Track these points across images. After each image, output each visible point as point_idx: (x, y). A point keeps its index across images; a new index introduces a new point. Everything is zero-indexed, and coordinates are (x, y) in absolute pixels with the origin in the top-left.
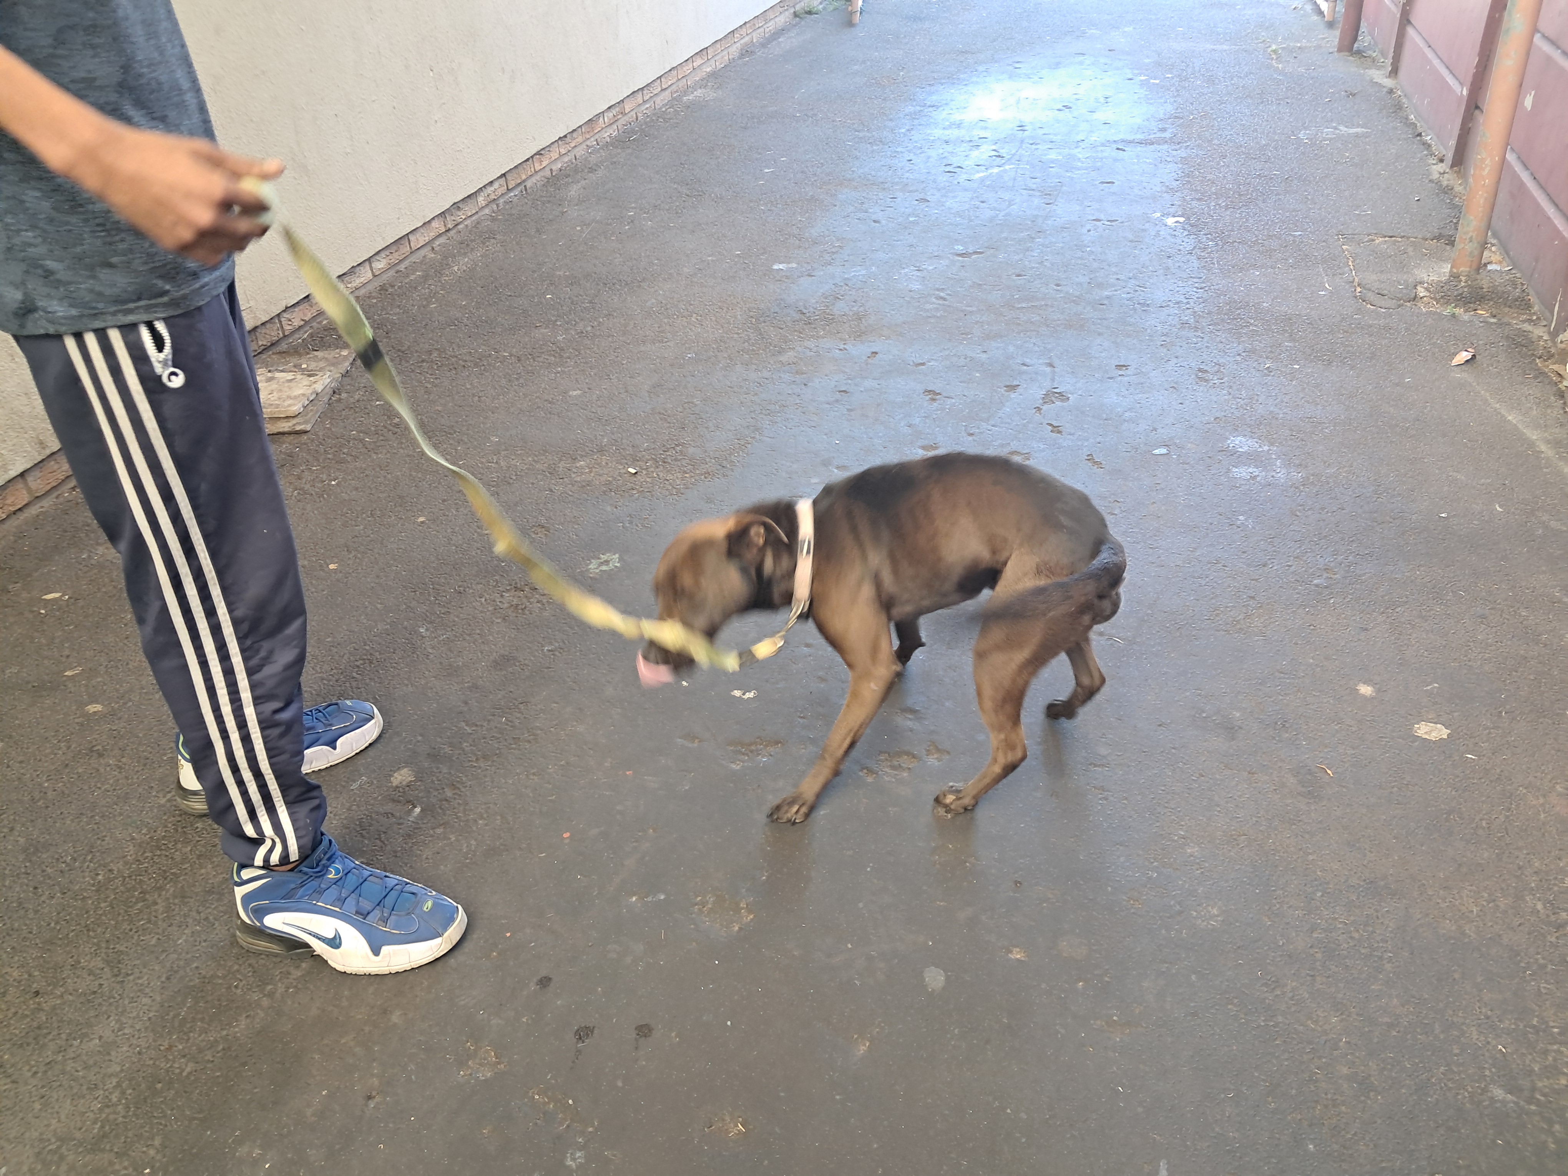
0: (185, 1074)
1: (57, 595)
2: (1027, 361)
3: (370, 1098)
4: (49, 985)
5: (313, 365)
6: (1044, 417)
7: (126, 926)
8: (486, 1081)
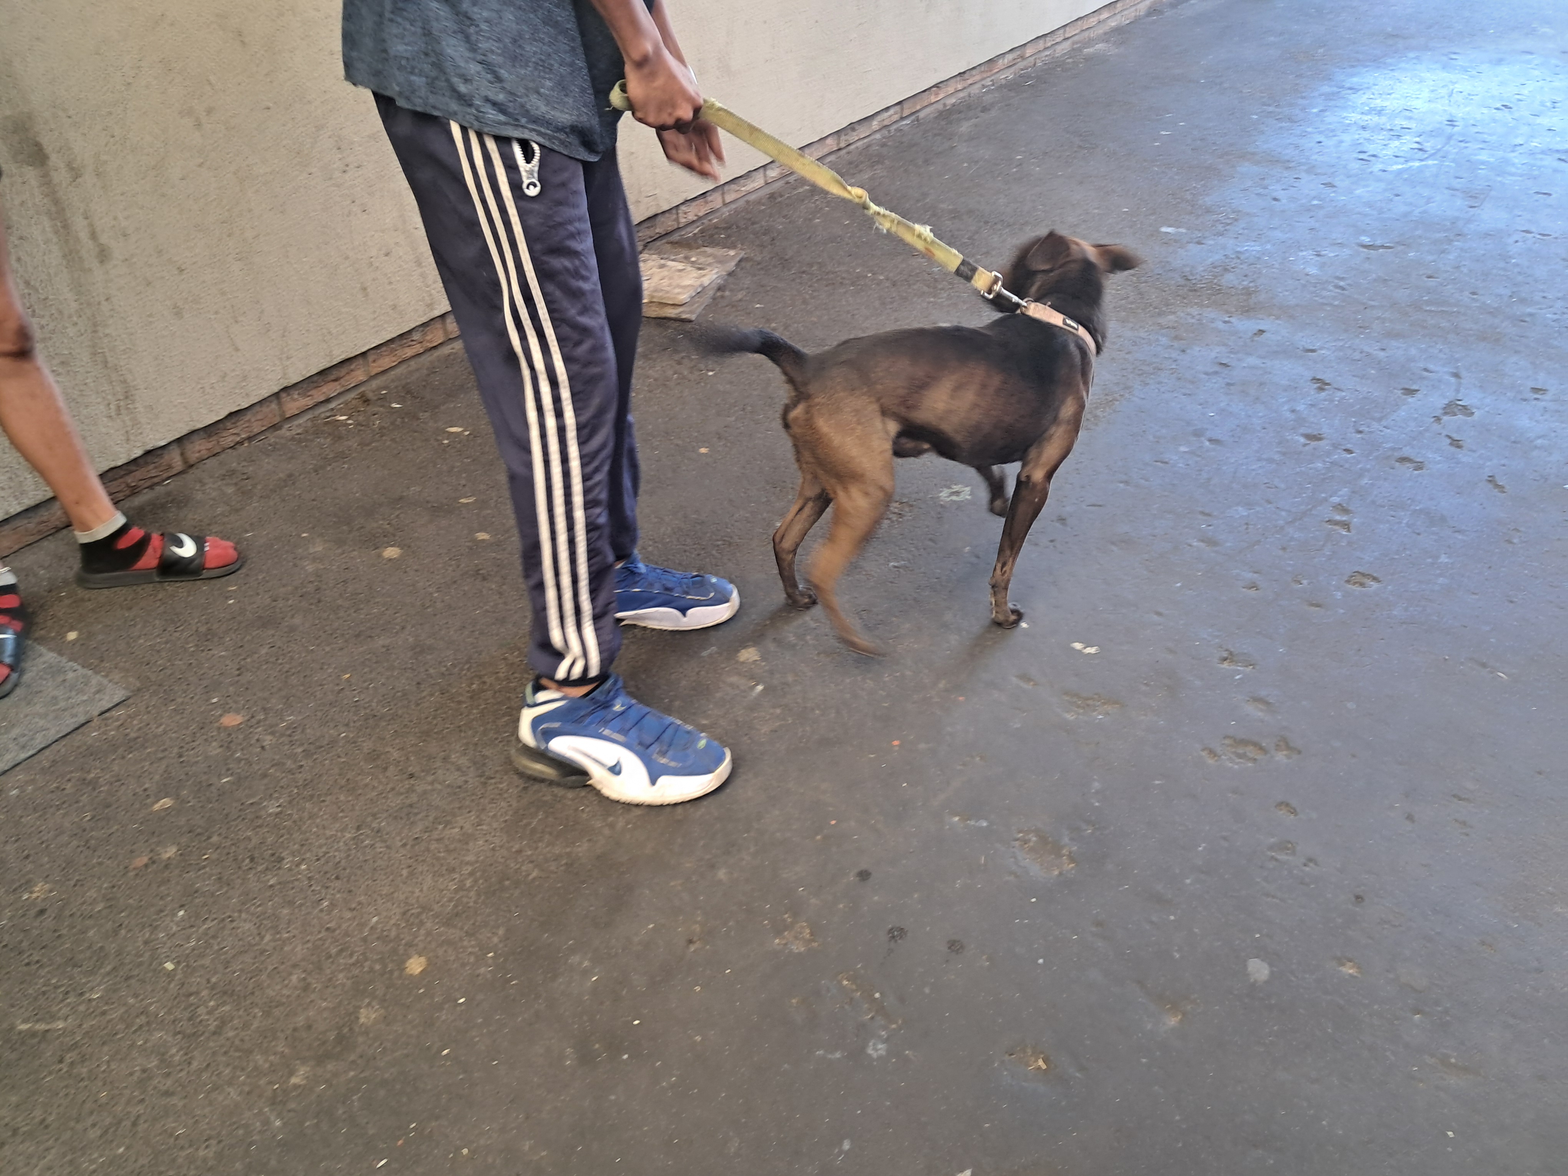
0: (531, 877)
1: (460, 429)
2: (1431, 367)
3: (691, 942)
4: (423, 771)
5: (702, 260)
6: (1444, 427)
7: (491, 735)
8: (800, 954)
